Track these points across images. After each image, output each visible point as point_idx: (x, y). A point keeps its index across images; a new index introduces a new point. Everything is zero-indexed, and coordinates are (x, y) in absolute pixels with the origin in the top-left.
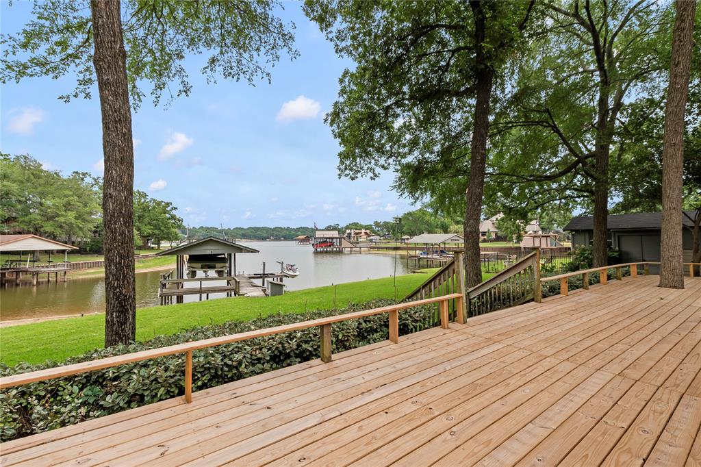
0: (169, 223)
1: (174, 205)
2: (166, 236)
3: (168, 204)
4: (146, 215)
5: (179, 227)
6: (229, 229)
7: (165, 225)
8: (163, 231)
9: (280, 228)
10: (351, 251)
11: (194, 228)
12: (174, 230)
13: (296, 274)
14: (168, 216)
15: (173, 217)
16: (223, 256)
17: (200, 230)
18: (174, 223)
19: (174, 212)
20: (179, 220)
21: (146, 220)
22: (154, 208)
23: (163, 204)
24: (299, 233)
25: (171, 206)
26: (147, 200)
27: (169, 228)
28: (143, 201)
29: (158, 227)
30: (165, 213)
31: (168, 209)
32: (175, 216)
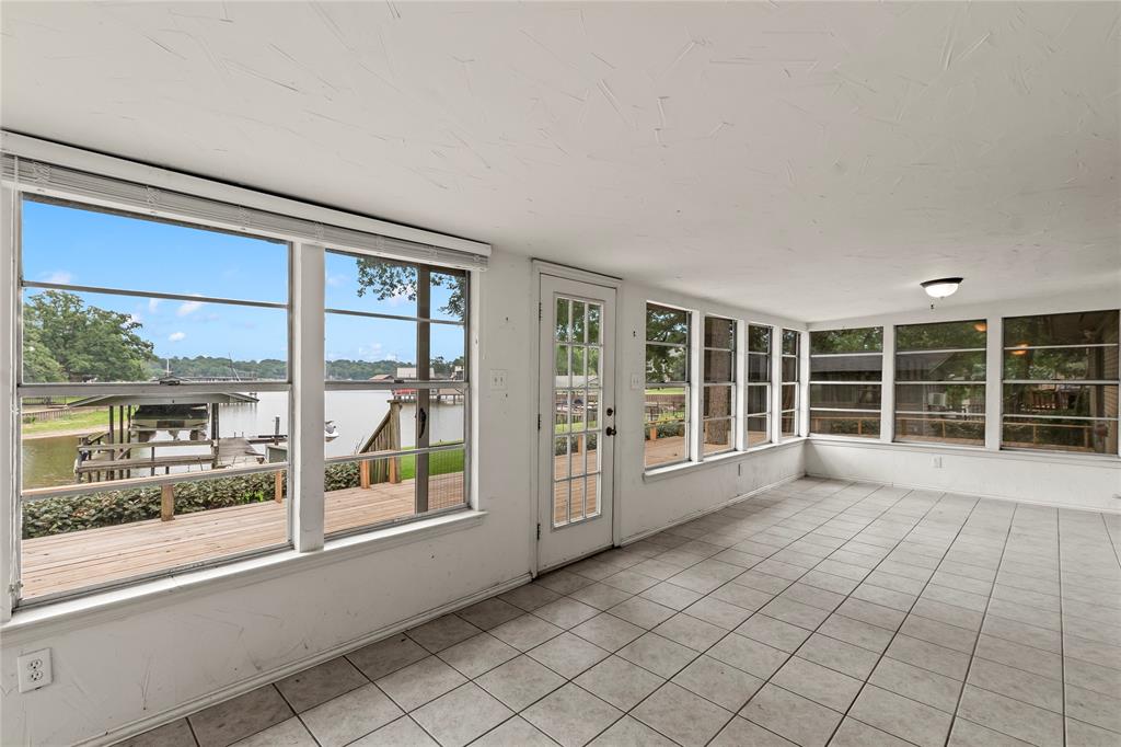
0: (125, 350)
1: (135, 319)
2: (119, 373)
3: (123, 318)
4: (79, 334)
5: (148, 357)
6: (254, 362)
7: (118, 353)
8: (114, 364)
9: (348, 361)
10: (454, 400)
11: (185, 358)
12: (135, 362)
13: (332, 435)
14: (124, 338)
15: (135, 340)
16: (204, 408)
17: (197, 363)
18: (135, 351)
19: (135, 332)
20: (147, 346)
21: (80, 344)
22: (95, 323)
23: (114, 316)
24: (377, 371)
25: (130, 321)
26: (81, 310)
27: (125, 360)
28: (72, 310)
29: (104, 357)
30: (117, 333)
31: (124, 326)
32: (137, 338)
